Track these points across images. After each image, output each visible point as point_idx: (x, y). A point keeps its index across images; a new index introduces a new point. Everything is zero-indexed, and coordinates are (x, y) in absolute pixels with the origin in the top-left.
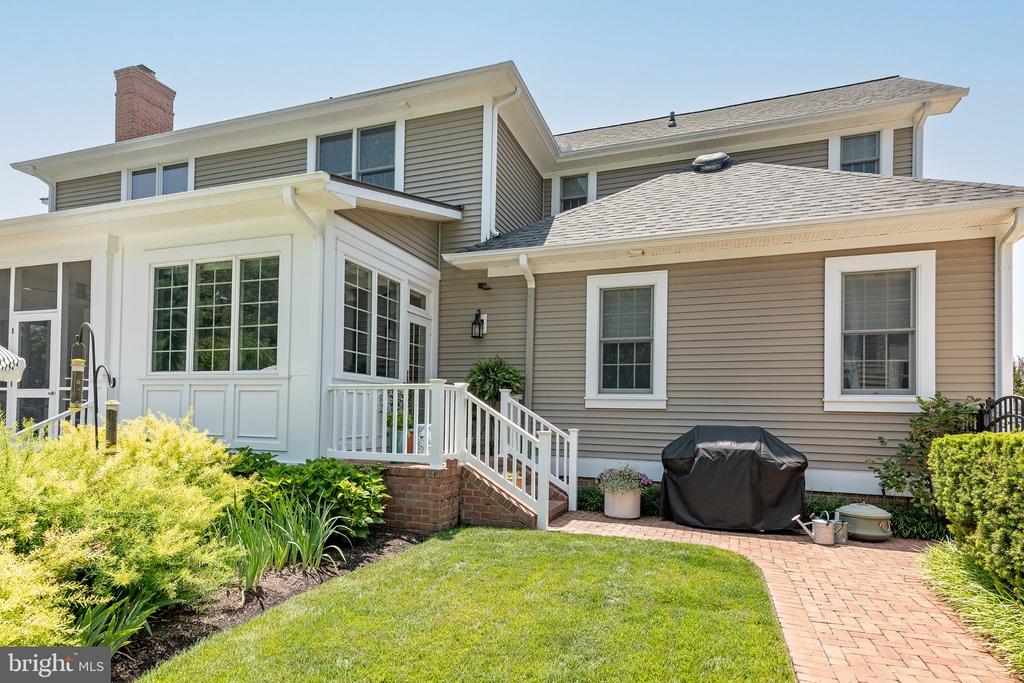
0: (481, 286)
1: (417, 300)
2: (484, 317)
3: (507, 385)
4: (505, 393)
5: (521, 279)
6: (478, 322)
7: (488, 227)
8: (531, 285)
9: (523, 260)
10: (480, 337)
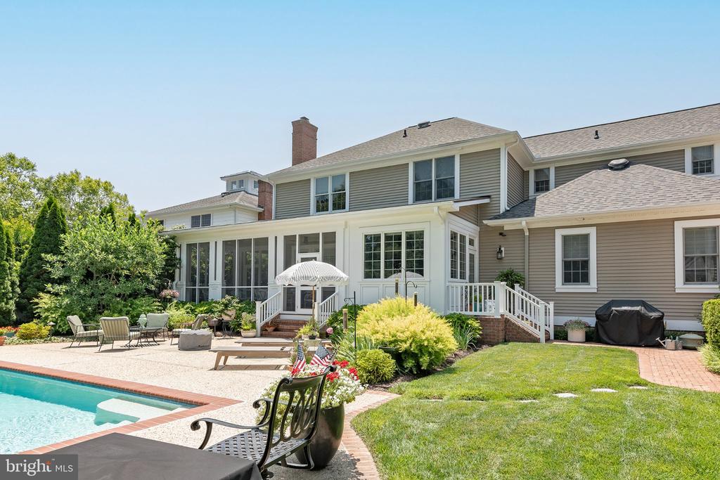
0: (501, 234)
1: (471, 242)
2: (503, 249)
3: (517, 282)
4: (517, 286)
5: (522, 231)
6: (500, 252)
7: (503, 206)
8: (527, 234)
9: (524, 223)
10: (501, 259)
